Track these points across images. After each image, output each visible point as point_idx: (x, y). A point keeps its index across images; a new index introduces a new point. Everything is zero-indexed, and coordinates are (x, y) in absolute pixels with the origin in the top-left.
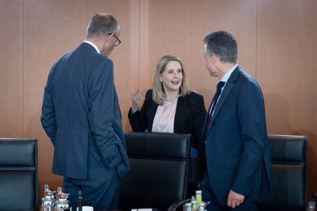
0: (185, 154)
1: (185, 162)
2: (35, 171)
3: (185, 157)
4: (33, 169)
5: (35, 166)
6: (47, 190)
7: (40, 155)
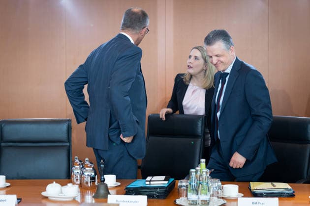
0: (201, 132)
1: (200, 140)
2: (69, 146)
3: (201, 135)
4: (68, 144)
5: (69, 142)
6: (77, 161)
7: (74, 135)
